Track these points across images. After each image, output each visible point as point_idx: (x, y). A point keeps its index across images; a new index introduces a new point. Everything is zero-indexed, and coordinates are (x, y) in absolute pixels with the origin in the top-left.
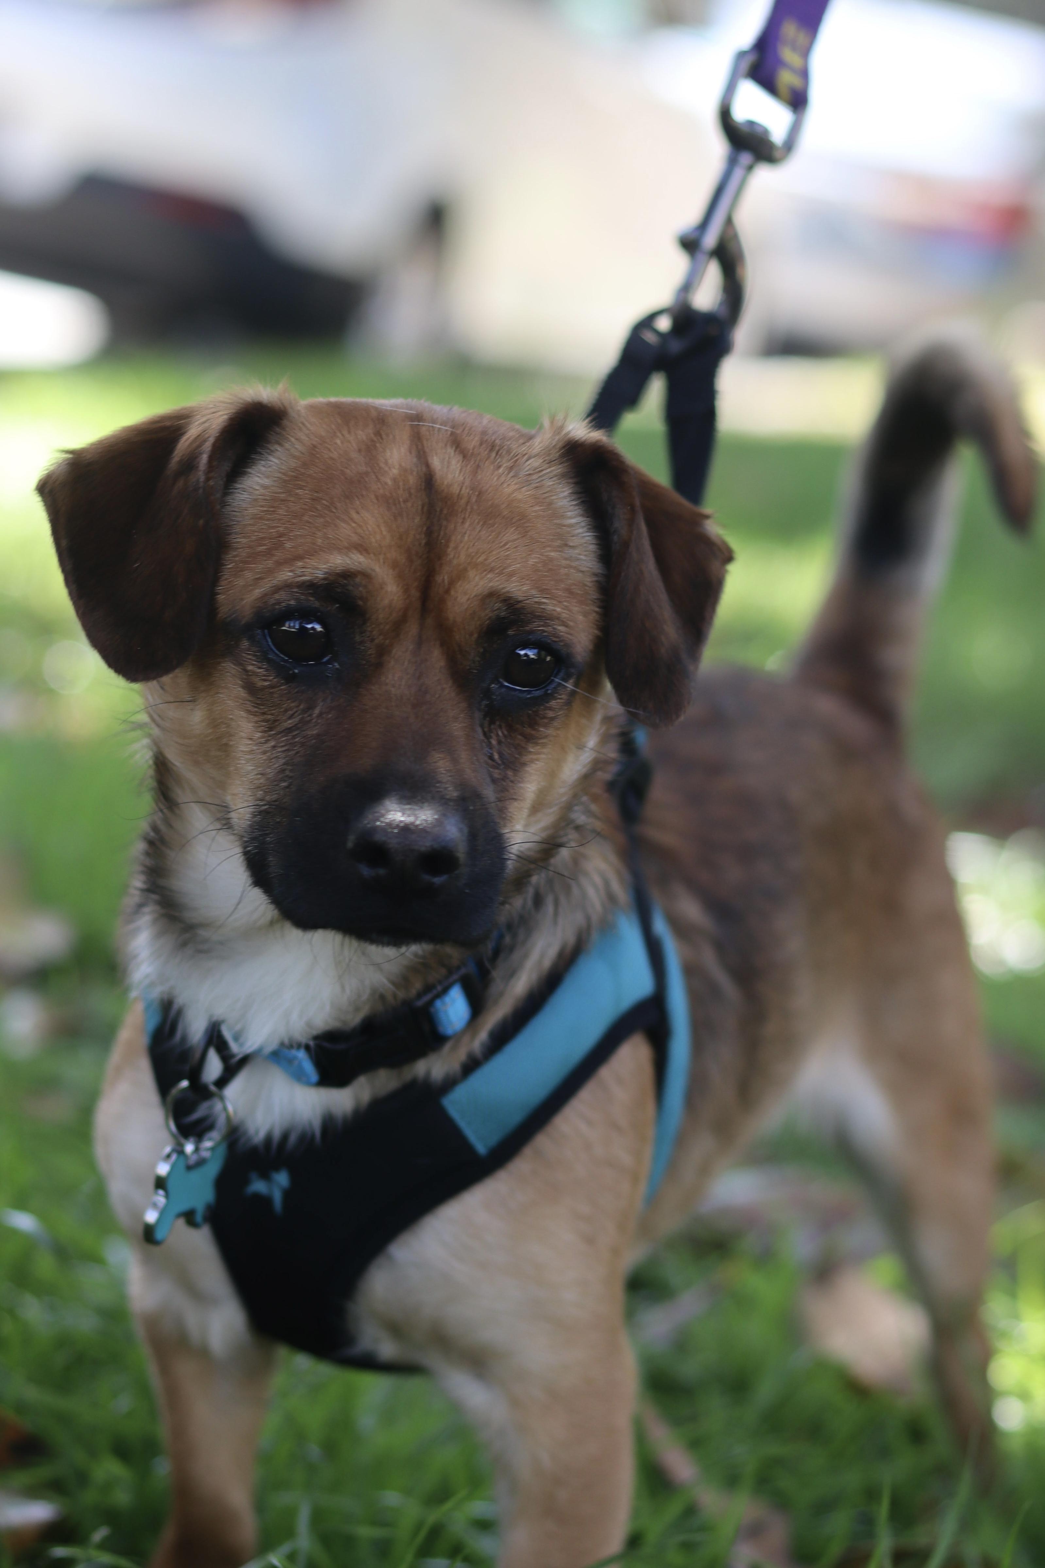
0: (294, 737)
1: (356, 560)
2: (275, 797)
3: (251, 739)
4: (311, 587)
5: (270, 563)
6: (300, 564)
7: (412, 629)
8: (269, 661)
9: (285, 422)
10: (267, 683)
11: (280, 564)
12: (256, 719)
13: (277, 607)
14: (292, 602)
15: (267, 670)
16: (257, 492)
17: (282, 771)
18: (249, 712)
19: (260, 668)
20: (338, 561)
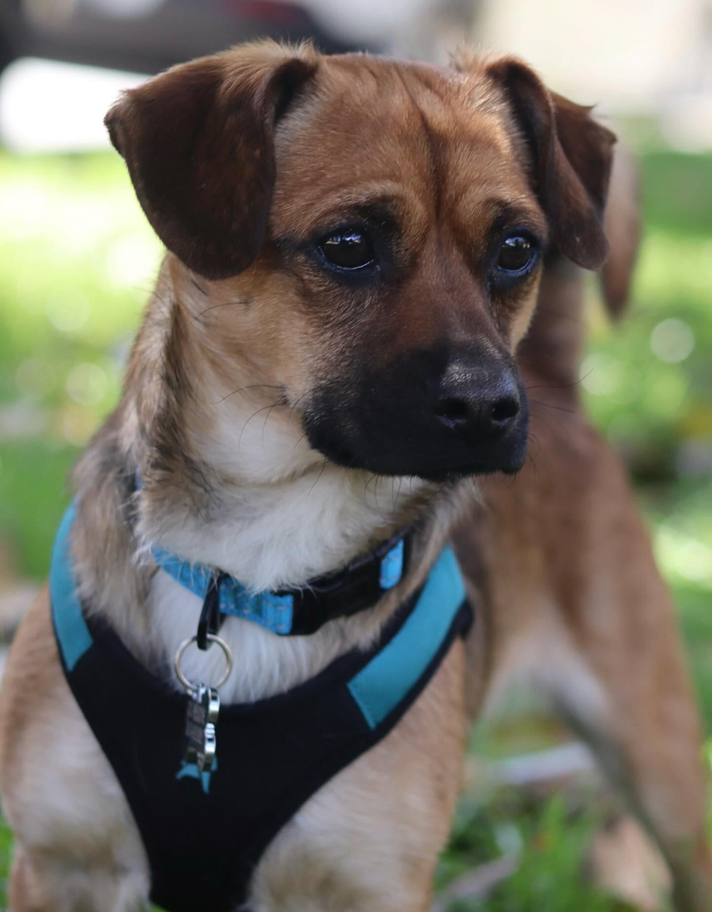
0: (350, 326)
1: (389, 187)
2: (336, 375)
3: (306, 333)
4: (359, 209)
5: (317, 191)
6: (345, 191)
7: (433, 235)
8: (325, 270)
9: (317, 76)
10: (322, 288)
11: (326, 192)
12: (308, 317)
13: (332, 226)
14: (344, 221)
15: (322, 277)
16: (298, 133)
17: (342, 353)
18: (301, 312)
19: (315, 276)
20: (378, 188)
